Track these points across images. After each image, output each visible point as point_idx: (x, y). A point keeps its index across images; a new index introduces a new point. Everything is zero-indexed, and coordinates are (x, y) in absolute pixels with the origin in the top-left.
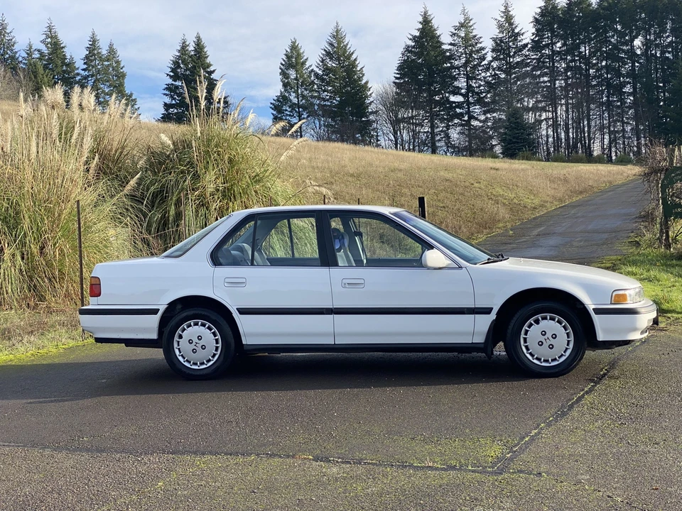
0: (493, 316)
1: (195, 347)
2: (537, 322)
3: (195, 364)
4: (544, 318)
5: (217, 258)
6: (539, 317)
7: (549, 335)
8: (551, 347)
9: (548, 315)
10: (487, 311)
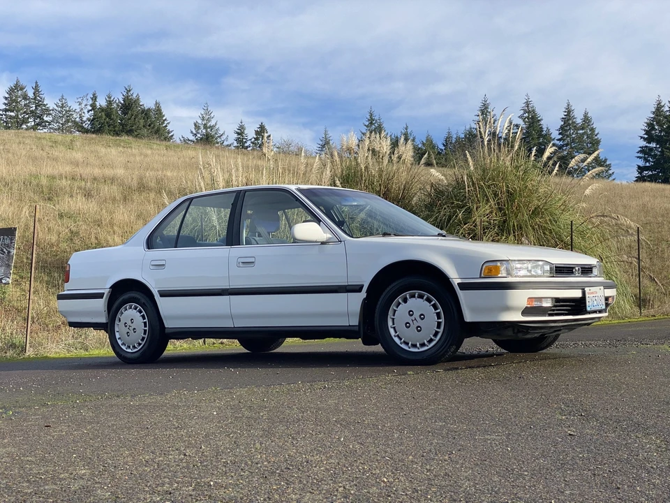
0: (363, 294)
1: (128, 331)
2: (405, 301)
3: (129, 347)
4: (413, 296)
5: (150, 244)
6: (407, 294)
7: (417, 315)
8: (419, 329)
9: (417, 292)
10: (358, 289)
